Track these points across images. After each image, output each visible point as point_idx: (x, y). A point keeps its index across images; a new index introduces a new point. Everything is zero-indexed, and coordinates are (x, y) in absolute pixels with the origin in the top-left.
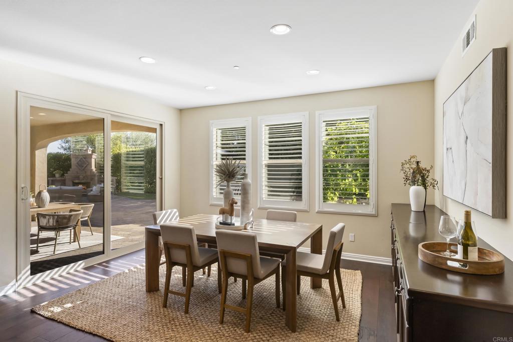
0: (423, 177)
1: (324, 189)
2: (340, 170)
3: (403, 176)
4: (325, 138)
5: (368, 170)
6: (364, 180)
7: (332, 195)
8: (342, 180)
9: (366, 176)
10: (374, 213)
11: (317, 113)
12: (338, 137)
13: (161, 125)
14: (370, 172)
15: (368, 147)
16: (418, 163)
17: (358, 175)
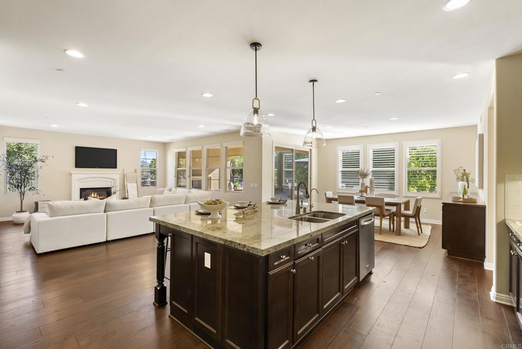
0: (467, 177)
1: (408, 184)
2: (418, 174)
3: (456, 177)
4: (409, 157)
5: (436, 174)
6: (434, 179)
7: (412, 189)
8: (419, 179)
9: (434, 178)
10: (439, 197)
11: (404, 143)
12: (417, 156)
13: (311, 150)
14: (437, 175)
15: (436, 161)
16: (464, 170)
17: (430, 177)
